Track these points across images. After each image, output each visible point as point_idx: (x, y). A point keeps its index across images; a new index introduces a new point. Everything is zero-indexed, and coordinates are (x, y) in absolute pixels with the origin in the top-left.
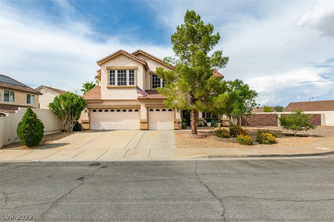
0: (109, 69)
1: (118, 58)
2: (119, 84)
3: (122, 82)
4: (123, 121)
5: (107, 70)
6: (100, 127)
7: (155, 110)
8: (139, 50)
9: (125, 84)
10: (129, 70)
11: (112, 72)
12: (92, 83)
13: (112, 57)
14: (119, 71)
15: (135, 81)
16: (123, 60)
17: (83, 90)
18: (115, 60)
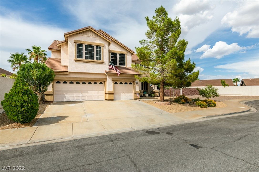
0: (76, 43)
1: (86, 34)
2: (86, 58)
3: (90, 57)
4: (88, 93)
5: (74, 43)
6: (65, 99)
7: (119, 83)
8: (100, 30)
9: (93, 58)
10: (96, 46)
11: (79, 46)
12: (23, 55)
13: (81, 31)
14: (86, 46)
15: (102, 57)
16: (90, 36)
17: (10, 61)
18: (83, 35)
